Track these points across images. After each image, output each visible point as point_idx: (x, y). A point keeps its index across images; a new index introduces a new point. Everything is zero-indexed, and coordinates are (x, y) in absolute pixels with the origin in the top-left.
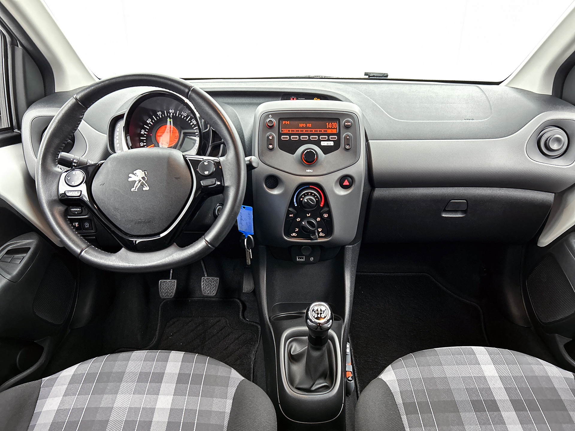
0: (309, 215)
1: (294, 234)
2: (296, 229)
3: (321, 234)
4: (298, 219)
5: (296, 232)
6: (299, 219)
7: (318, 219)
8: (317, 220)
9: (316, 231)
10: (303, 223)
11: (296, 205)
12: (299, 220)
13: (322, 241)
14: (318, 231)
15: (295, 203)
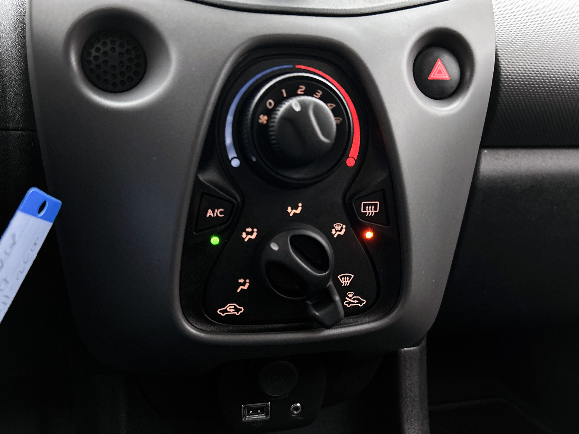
0: (298, 211)
1: (230, 308)
2: (241, 281)
3: (352, 300)
4: (249, 230)
5: (240, 299)
6: (251, 233)
7: (338, 228)
8: (333, 232)
9: (331, 283)
10: (275, 247)
11: (235, 163)
12: (254, 236)
13: (355, 332)
14: (338, 284)
15: (232, 154)
